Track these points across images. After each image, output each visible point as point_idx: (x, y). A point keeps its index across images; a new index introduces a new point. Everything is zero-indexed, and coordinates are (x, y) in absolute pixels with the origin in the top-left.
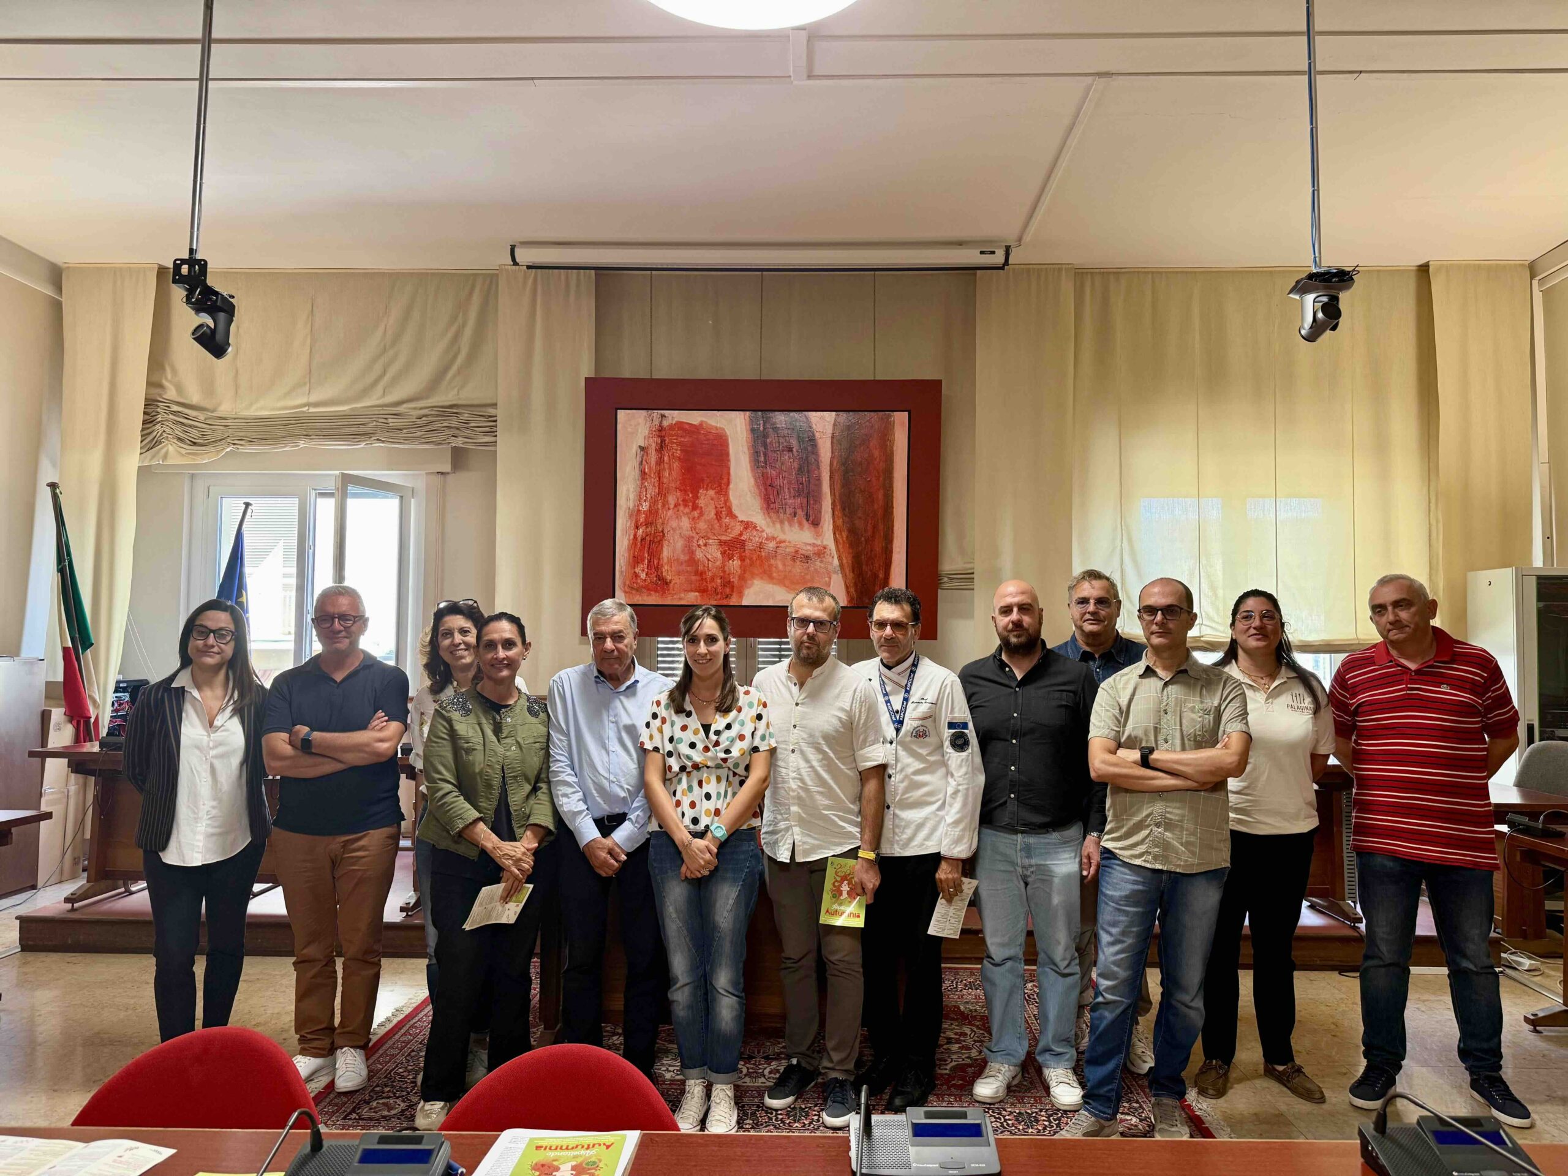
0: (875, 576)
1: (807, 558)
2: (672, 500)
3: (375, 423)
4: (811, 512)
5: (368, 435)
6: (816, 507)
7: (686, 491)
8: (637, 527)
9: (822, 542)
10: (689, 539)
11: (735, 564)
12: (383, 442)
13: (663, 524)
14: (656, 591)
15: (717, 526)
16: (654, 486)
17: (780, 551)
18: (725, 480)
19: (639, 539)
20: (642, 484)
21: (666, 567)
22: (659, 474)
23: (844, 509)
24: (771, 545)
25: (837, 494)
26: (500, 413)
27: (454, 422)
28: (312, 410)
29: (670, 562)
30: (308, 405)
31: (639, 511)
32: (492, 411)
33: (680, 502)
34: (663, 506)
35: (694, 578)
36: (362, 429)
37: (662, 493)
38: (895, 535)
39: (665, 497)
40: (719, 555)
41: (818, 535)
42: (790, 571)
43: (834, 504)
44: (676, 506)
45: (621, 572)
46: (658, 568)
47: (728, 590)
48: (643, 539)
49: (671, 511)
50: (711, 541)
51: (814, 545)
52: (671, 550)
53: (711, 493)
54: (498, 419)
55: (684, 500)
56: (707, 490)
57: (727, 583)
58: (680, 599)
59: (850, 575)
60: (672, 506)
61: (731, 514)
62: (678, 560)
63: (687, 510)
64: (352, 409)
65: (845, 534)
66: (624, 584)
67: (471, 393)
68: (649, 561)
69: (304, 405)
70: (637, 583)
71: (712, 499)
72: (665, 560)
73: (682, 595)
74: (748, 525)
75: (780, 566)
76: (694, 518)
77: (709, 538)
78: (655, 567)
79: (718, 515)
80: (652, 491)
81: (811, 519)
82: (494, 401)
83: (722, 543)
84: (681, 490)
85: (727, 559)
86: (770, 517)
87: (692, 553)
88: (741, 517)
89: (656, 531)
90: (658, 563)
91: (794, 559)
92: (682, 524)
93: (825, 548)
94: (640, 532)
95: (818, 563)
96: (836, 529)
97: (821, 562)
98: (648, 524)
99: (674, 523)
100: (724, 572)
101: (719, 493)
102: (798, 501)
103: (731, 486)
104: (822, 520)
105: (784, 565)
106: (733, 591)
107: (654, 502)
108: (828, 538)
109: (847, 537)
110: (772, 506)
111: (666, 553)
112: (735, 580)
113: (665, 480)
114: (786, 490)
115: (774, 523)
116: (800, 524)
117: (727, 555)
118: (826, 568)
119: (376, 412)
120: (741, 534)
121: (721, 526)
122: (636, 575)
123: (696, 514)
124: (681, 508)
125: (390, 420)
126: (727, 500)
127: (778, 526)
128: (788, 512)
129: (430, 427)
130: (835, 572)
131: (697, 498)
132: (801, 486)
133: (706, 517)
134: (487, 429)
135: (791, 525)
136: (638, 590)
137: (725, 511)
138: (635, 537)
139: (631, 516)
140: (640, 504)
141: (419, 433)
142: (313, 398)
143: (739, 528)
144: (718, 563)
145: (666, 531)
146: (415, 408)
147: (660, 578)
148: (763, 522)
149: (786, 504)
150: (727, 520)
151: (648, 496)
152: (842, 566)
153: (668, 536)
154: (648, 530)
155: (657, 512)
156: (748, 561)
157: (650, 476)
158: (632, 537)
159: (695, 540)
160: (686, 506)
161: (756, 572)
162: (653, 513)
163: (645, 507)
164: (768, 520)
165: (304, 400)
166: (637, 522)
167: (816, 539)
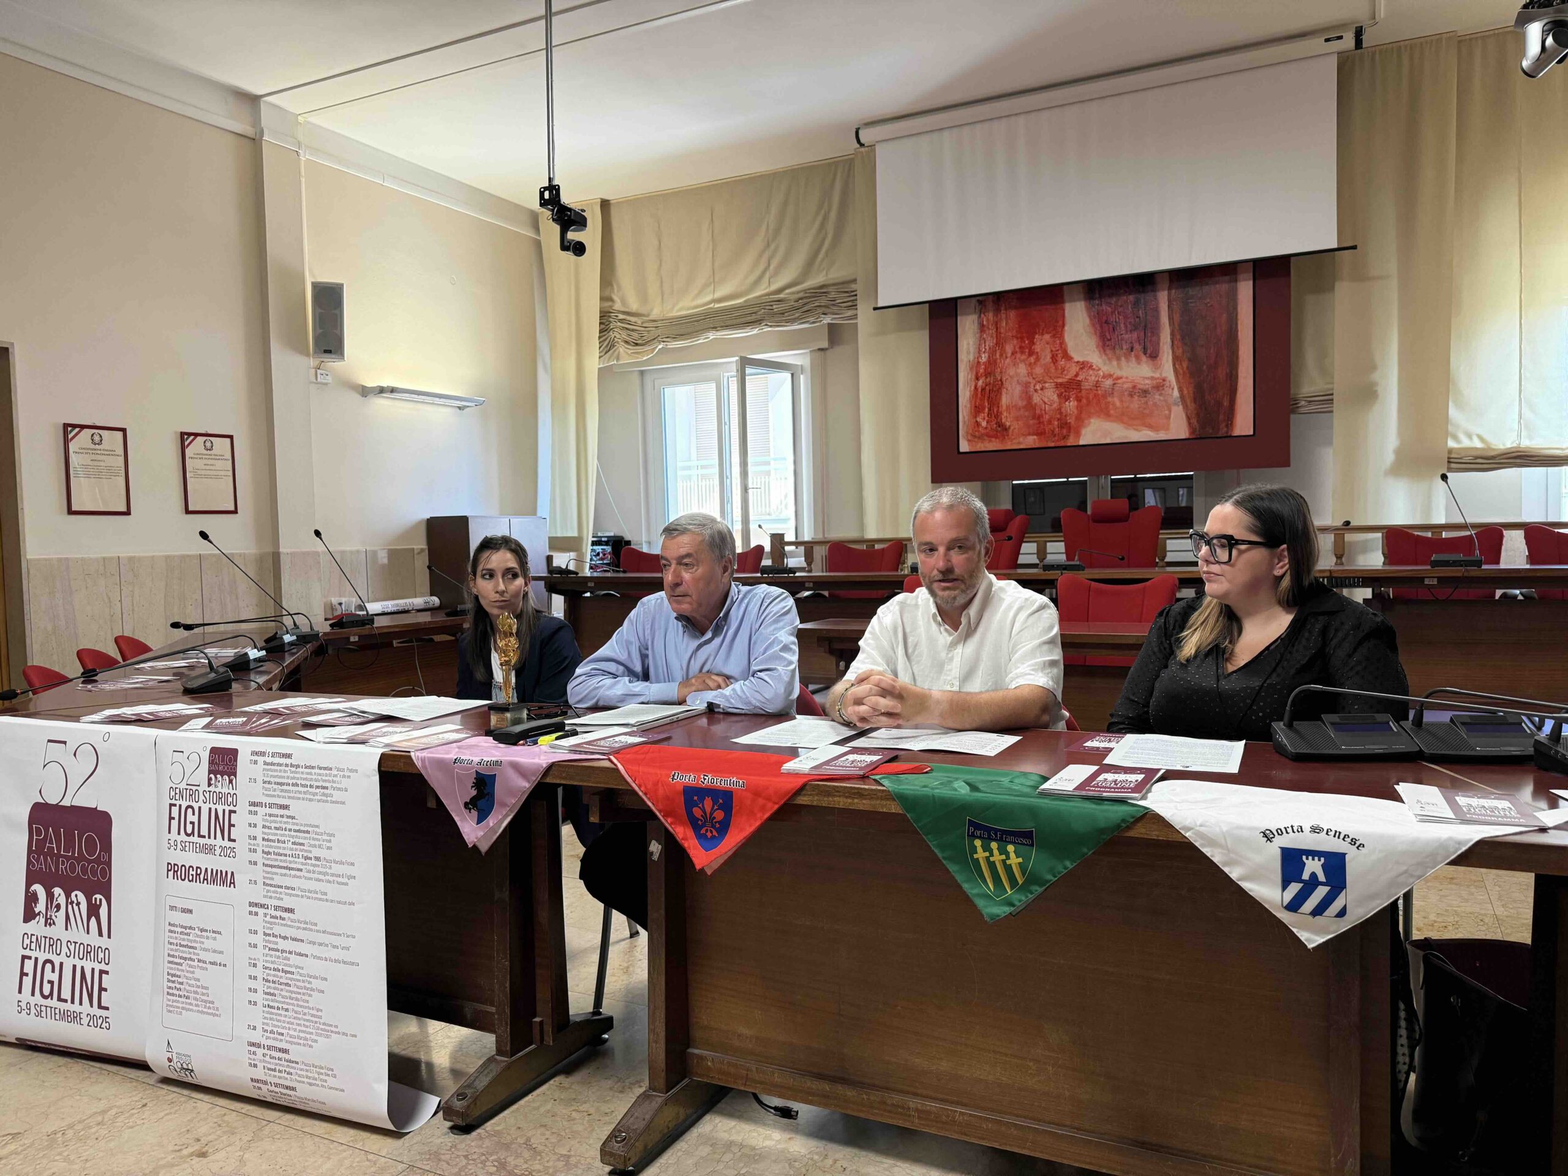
0: (1219, 404)
1: (1145, 392)
2: (1009, 349)
3: (763, 310)
4: (1148, 345)
5: (759, 322)
6: (1154, 339)
7: (1022, 338)
8: (977, 379)
9: (1161, 374)
10: (1027, 385)
11: (1071, 406)
12: (771, 326)
13: (1001, 372)
14: (996, 437)
15: (1053, 370)
16: (992, 337)
17: (1116, 388)
18: (1061, 322)
19: (980, 390)
20: (981, 336)
21: (1005, 414)
22: (997, 324)
23: (1183, 338)
24: (1108, 382)
25: (1176, 324)
27: (823, 301)
28: (716, 306)
29: (1008, 407)
30: (716, 301)
31: (979, 362)
32: (853, 287)
33: (1018, 350)
34: (1001, 355)
35: (1031, 422)
36: (754, 317)
37: (1000, 343)
38: (1241, 360)
39: (1003, 347)
40: (1055, 397)
41: (1157, 367)
42: (1127, 407)
43: (1172, 334)
44: (1013, 354)
45: (964, 422)
46: (998, 415)
47: (1065, 431)
48: (983, 389)
49: (1008, 359)
50: (1047, 385)
51: (1152, 378)
52: (1010, 397)
53: (1047, 337)
54: (857, 292)
55: (1021, 347)
56: (1043, 334)
57: (1064, 425)
58: (1019, 443)
59: (1191, 406)
60: (1009, 355)
61: (1067, 357)
62: (1016, 406)
63: (1023, 357)
64: (745, 301)
65: (1185, 365)
66: (967, 433)
67: (836, 274)
68: (990, 410)
69: (711, 302)
70: (979, 431)
71: (1048, 343)
72: (1004, 408)
73: (1021, 439)
74: (1084, 366)
75: (1118, 404)
76: (1030, 364)
77: (1045, 382)
78: (995, 415)
79: (1054, 359)
80: (990, 342)
81: (1149, 351)
82: (855, 278)
83: (1058, 386)
84: (1017, 338)
85: (1063, 400)
86: (1106, 354)
87: (1029, 398)
88: (1077, 358)
89: (996, 379)
90: (998, 411)
91: (1131, 395)
92: (1018, 371)
93: (1164, 380)
94: (980, 383)
95: (1157, 397)
96: (1176, 359)
97: (1161, 395)
98: (987, 374)
99: (1011, 371)
100: (1061, 413)
101: (1054, 336)
102: (1135, 335)
103: (1066, 328)
104: (1161, 352)
105: (1121, 401)
106: (1070, 432)
107: (992, 352)
108: (1167, 368)
109: (1188, 368)
110: (1108, 343)
111: (1005, 400)
112: (1071, 420)
113: (1002, 331)
114: (1122, 325)
115: (1109, 359)
116: (1137, 358)
117: (1064, 397)
118: (1165, 401)
119: (765, 301)
120: (1077, 375)
121: (1056, 369)
122: (978, 424)
123: (1032, 359)
124: (1018, 355)
125: (775, 307)
126: (1062, 343)
127: (1115, 363)
128: (1125, 347)
129: (805, 308)
130: (1176, 404)
131: (1034, 344)
132: (1137, 320)
133: (1042, 362)
134: (850, 304)
135: (1127, 362)
136: (981, 438)
137: (1061, 353)
138: (976, 388)
139: (971, 369)
140: (980, 356)
141: (797, 315)
142: (716, 296)
143: (1074, 369)
144: (1055, 406)
145: (1004, 379)
146: (793, 293)
147: (1000, 425)
148: (1100, 361)
149: (1122, 340)
150: (1062, 363)
151: (987, 347)
152: (1182, 397)
153: (1007, 384)
154: (988, 380)
155: (995, 361)
156: (1084, 401)
157: (988, 328)
158: (973, 388)
159: (1032, 385)
160: (1022, 353)
161: (1092, 411)
162: (992, 363)
163: (984, 358)
164: (1104, 357)
165: (710, 298)
166: (977, 373)
167: (1154, 372)
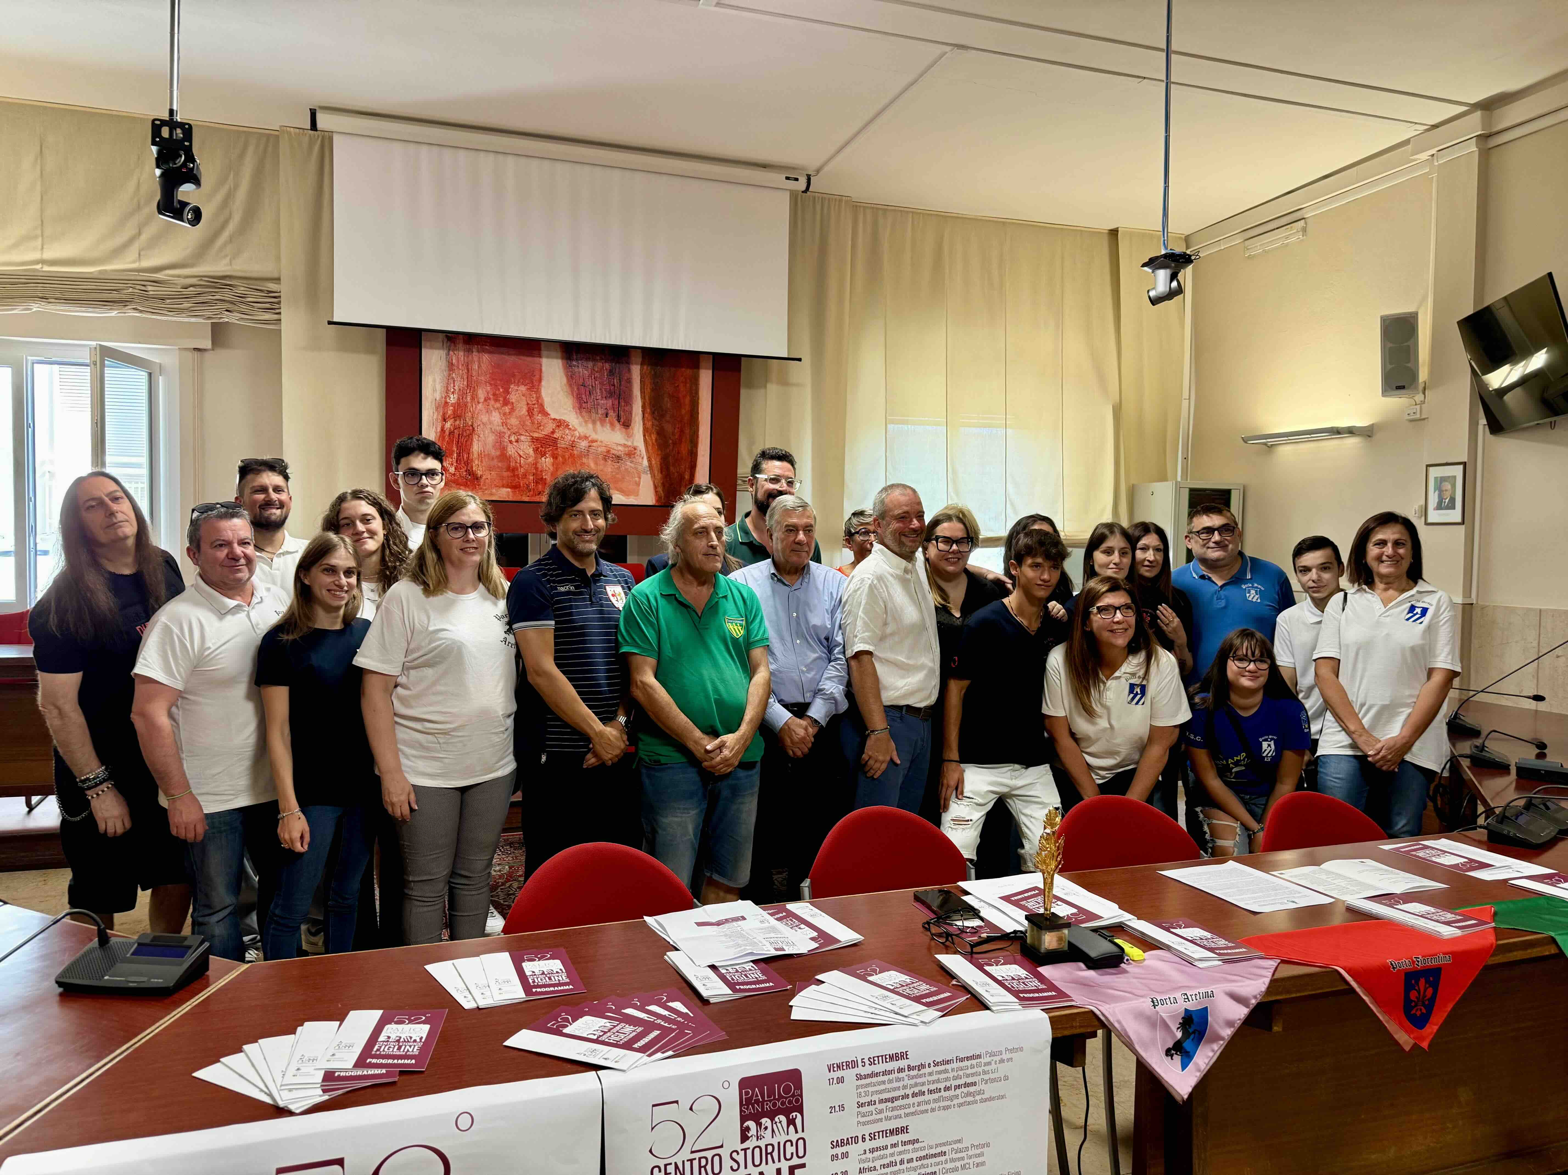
0: (681, 475)
1: (619, 460)
2: (481, 394)
3: (131, 290)
4: (623, 414)
5: (123, 303)
6: (628, 409)
7: (496, 385)
8: (444, 420)
9: (634, 444)
10: (501, 435)
11: (547, 462)
12: (141, 311)
13: (472, 417)
15: (528, 423)
16: (462, 378)
17: (591, 452)
18: (534, 376)
19: (447, 433)
20: (449, 375)
21: (476, 462)
22: (468, 365)
23: (656, 413)
24: (583, 446)
25: (649, 397)
26: (284, 289)
27: (227, 295)
28: (46, 268)
29: (480, 455)
30: (43, 262)
31: (446, 403)
32: (272, 286)
33: (491, 396)
34: (473, 399)
35: (505, 474)
36: (114, 296)
37: (471, 386)
39: (474, 391)
40: (531, 452)
41: (630, 437)
43: (645, 407)
44: (485, 400)
46: (468, 462)
48: (451, 433)
49: (480, 405)
50: (522, 438)
51: (626, 447)
52: (482, 445)
53: (523, 388)
54: (282, 294)
55: (494, 395)
57: (540, 480)
59: (658, 476)
60: (482, 400)
61: (543, 411)
62: (488, 455)
63: (497, 405)
64: (100, 272)
65: (657, 438)
67: (245, 266)
68: (458, 455)
69: (37, 262)
71: (523, 395)
72: (476, 455)
73: (494, 491)
74: (558, 425)
76: (505, 413)
77: (520, 435)
78: (464, 461)
79: (530, 412)
80: (460, 383)
81: (623, 420)
82: (276, 275)
83: (534, 440)
84: (491, 384)
85: (539, 456)
87: (503, 449)
88: (554, 415)
89: (466, 425)
90: (468, 458)
91: (605, 461)
92: (492, 418)
93: (637, 451)
94: (448, 425)
95: (630, 466)
96: (648, 432)
97: (633, 464)
98: (456, 417)
99: (484, 418)
100: (537, 469)
101: (527, 390)
102: (610, 402)
103: (540, 383)
104: (634, 422)
107: (462, 395)
108: (640, 440)
109: (659, 441)
110: (583, 406)
111: (476, 447)
113: (474, 373)
114: (598, 390)
115: (585, 423)
116: (612, 425)
117: (540, 453)
118: (636, 468)
119: (133, 278)
120: (550, 434)
121: (533, 422)
123: (507, 409)
124: (492, 402)
125: (150, 288)
126: (539, 398)
127: (589, 427)
128: (600, 412)
129: (199, 299)
130: (645, 472)
131: (508, 393)
132: (612, 387)
133: (517, 413)
134: (268, 306)
135: (602, 427)
137: (538, 408)
138: (443, 429)
139: (437, 408)
140: (447, 396)
141: (186, 305)
142: (48, 255)
143: (549, 427)
144: (531, 460)
145: (476, 425)
146: (179, 276)
147: (470, 473)
148: (574, 422)
149: (597, 405)
150: (539, 417)
151: (456, 388)
152: (651, 466)
153: (478, 431)
154: (457, 423)
155: (466, 405)
156: (560, 459)
157: (458, 367)
158: (439, 429)
159: (506, 436)
160: (496, 400)
162: (461, 406)
163: (453, 399)
164: (579, 419)
165: (36, 256)
166: (444, 414)
167: (628, 441)
